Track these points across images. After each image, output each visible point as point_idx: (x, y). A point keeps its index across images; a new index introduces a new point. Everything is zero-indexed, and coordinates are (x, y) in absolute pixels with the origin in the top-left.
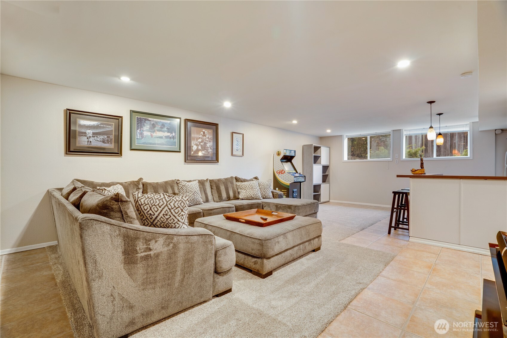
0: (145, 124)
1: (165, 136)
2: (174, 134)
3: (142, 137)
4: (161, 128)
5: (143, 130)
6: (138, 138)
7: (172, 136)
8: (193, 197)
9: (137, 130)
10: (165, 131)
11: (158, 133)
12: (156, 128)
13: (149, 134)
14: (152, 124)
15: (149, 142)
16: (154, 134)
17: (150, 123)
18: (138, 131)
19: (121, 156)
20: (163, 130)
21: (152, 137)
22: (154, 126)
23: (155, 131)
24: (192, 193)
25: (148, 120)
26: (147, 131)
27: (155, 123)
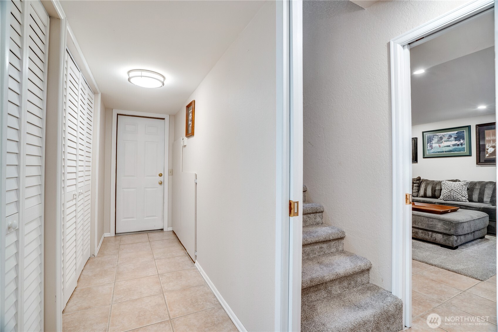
0: (434, 139)
1: (452, 144)
2: (462, 141)
3: (432, 148)
4: (448, 138)
5: (432, 143)
6: (429, 149)
7: (460, 143)
8: (449, 193)
9: (427, 144)
10: (453, 140)
11: (445, 143)
12: (443, 140)
13: (437, 145)
14: (440, 137)
15: (437, 151)
16: (442, 145)
17: (438, 137)
18: (429, 144)
19: (417, 162)
20: (450, 140)
21: (440, 147)
22: (441, 138)
23: (442, 142)
24: (448, 191)
25: (436, 135)
26: (435, 143)
27: (442, 136)
